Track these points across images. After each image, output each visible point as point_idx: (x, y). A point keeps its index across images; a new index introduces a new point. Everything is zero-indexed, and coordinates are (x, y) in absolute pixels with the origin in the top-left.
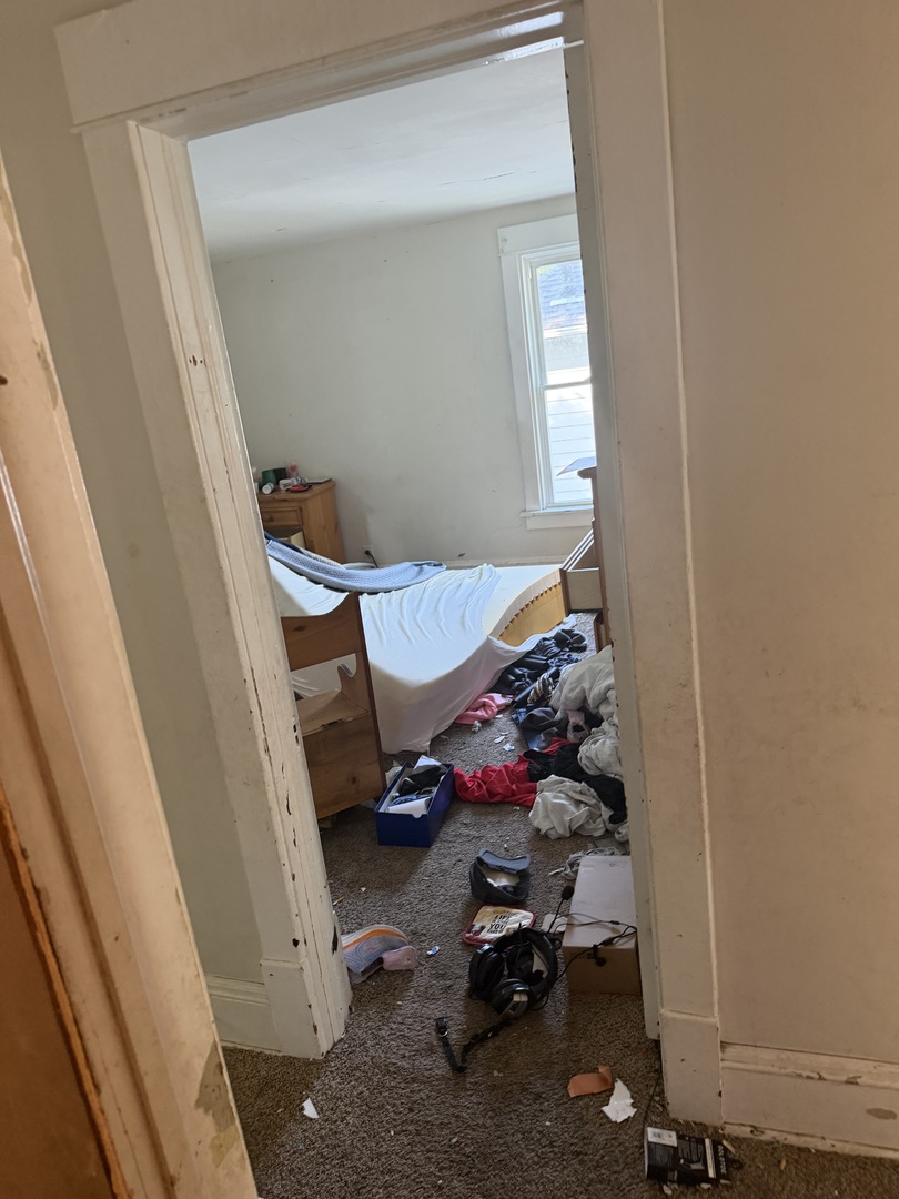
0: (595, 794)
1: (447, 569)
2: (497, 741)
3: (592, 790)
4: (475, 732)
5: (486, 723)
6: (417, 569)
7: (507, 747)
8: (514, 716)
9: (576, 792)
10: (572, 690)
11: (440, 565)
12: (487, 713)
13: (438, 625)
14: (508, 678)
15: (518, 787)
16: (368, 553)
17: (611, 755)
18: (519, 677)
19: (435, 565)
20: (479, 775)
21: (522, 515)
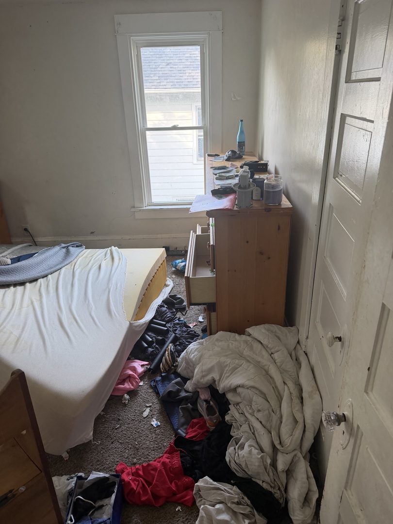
0: (249, 502)
1: (85, 249)
2: (145, 414)
3: (246, 498)
4: (125, 405)
5: (133, 393)
6: (64, 250)
7: (154, 423)
8: (153, 384)
9: (233, 503)
10: (203, 376)
11: (81, 246)
12: (133, 385)
13: (91, 315)
14: (143, 345)
15: (176, 484)
16: (26, 230)
17: (259, 466)
18: (150, 344)
19: (77, 246)
20: (141, 472)
21: (133, 210)
